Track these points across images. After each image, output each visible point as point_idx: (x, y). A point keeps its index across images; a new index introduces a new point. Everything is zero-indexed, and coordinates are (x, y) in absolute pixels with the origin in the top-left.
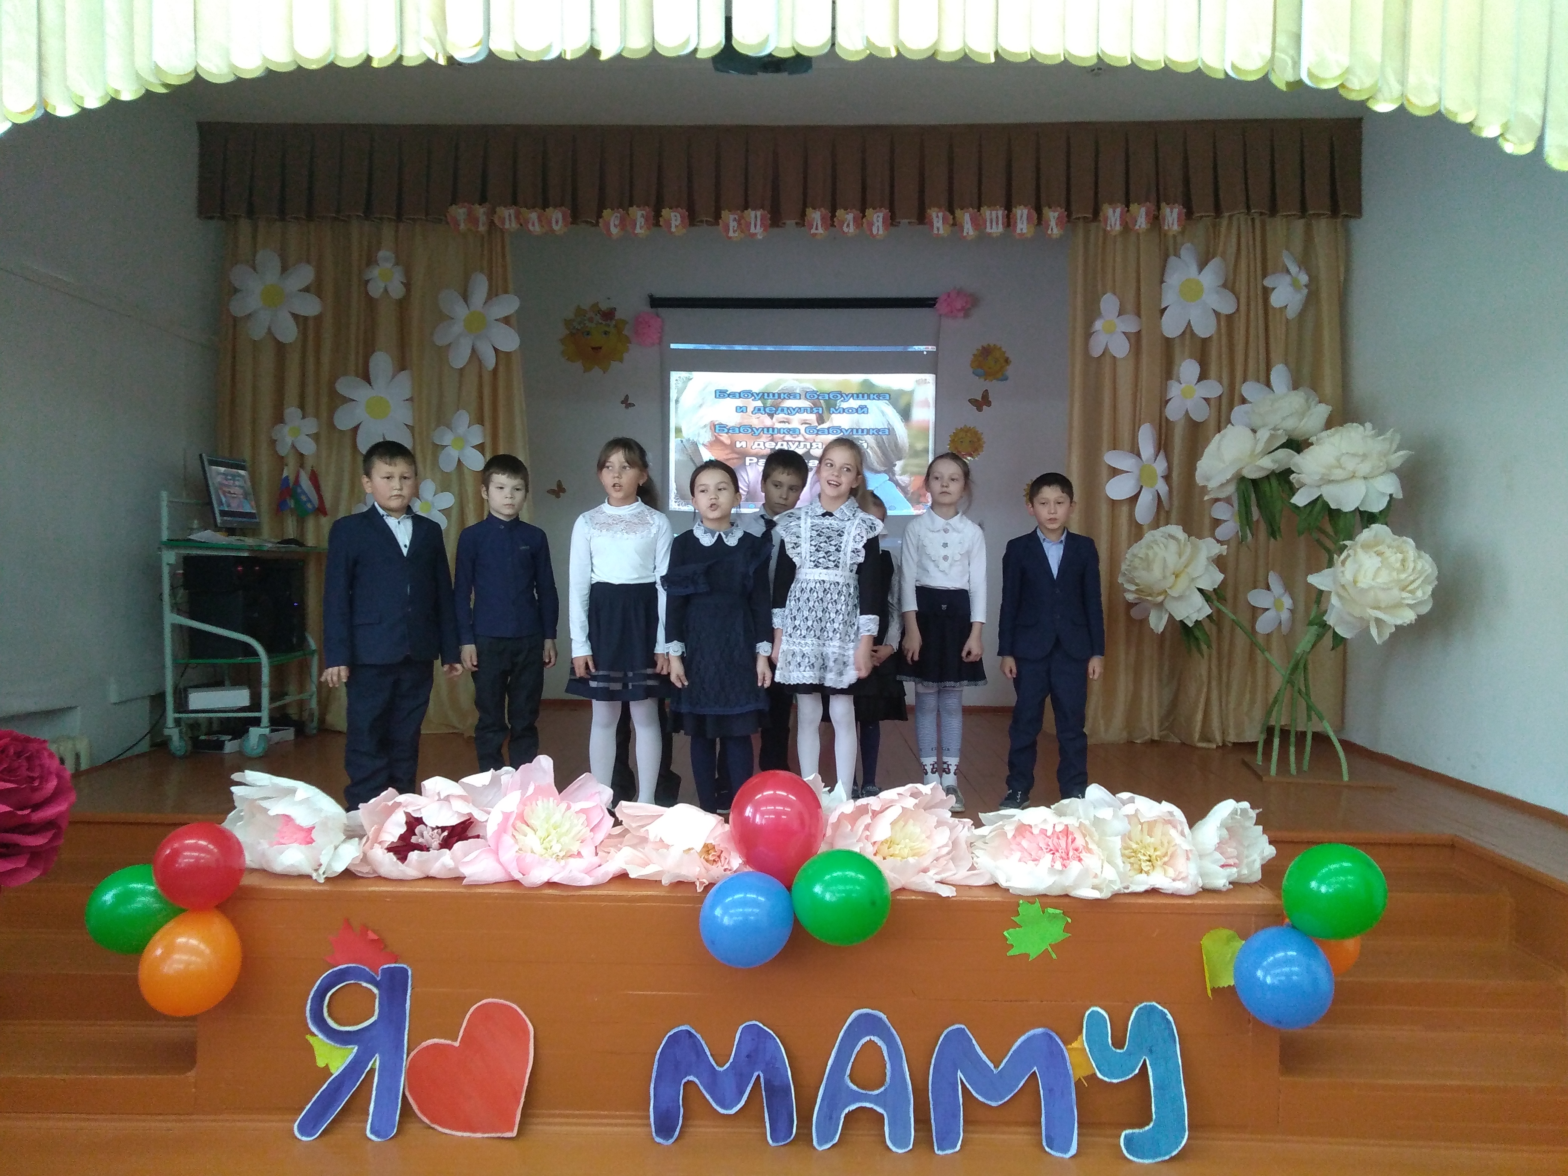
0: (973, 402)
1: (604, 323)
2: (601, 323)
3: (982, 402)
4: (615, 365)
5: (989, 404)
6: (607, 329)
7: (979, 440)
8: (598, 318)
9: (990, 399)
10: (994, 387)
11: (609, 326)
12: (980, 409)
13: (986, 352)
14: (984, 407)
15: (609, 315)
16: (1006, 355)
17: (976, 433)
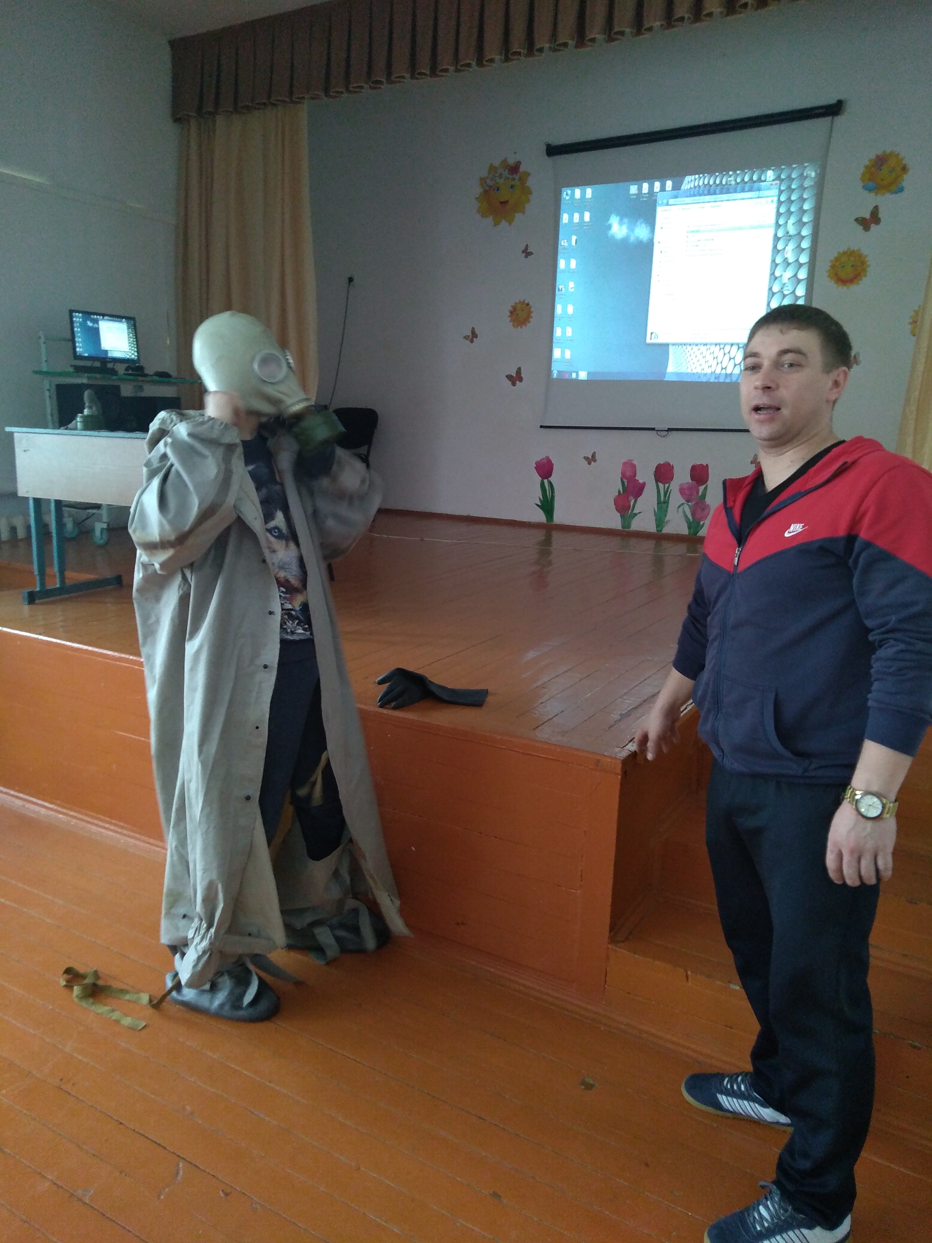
0: (861, 221)
1: (510, 177)
2: (508, 178)
3: (870, 221)
4: (518, 216)
5: (878, 222)
6: (513, 183)
7: (863, 263)
8: (506, 173)
9: (880, 216)
10: (886, 201)
11: (514, 179)
12: (867, 229)
14: (872, 225)
15: (514, 169)
17: (860, 256)
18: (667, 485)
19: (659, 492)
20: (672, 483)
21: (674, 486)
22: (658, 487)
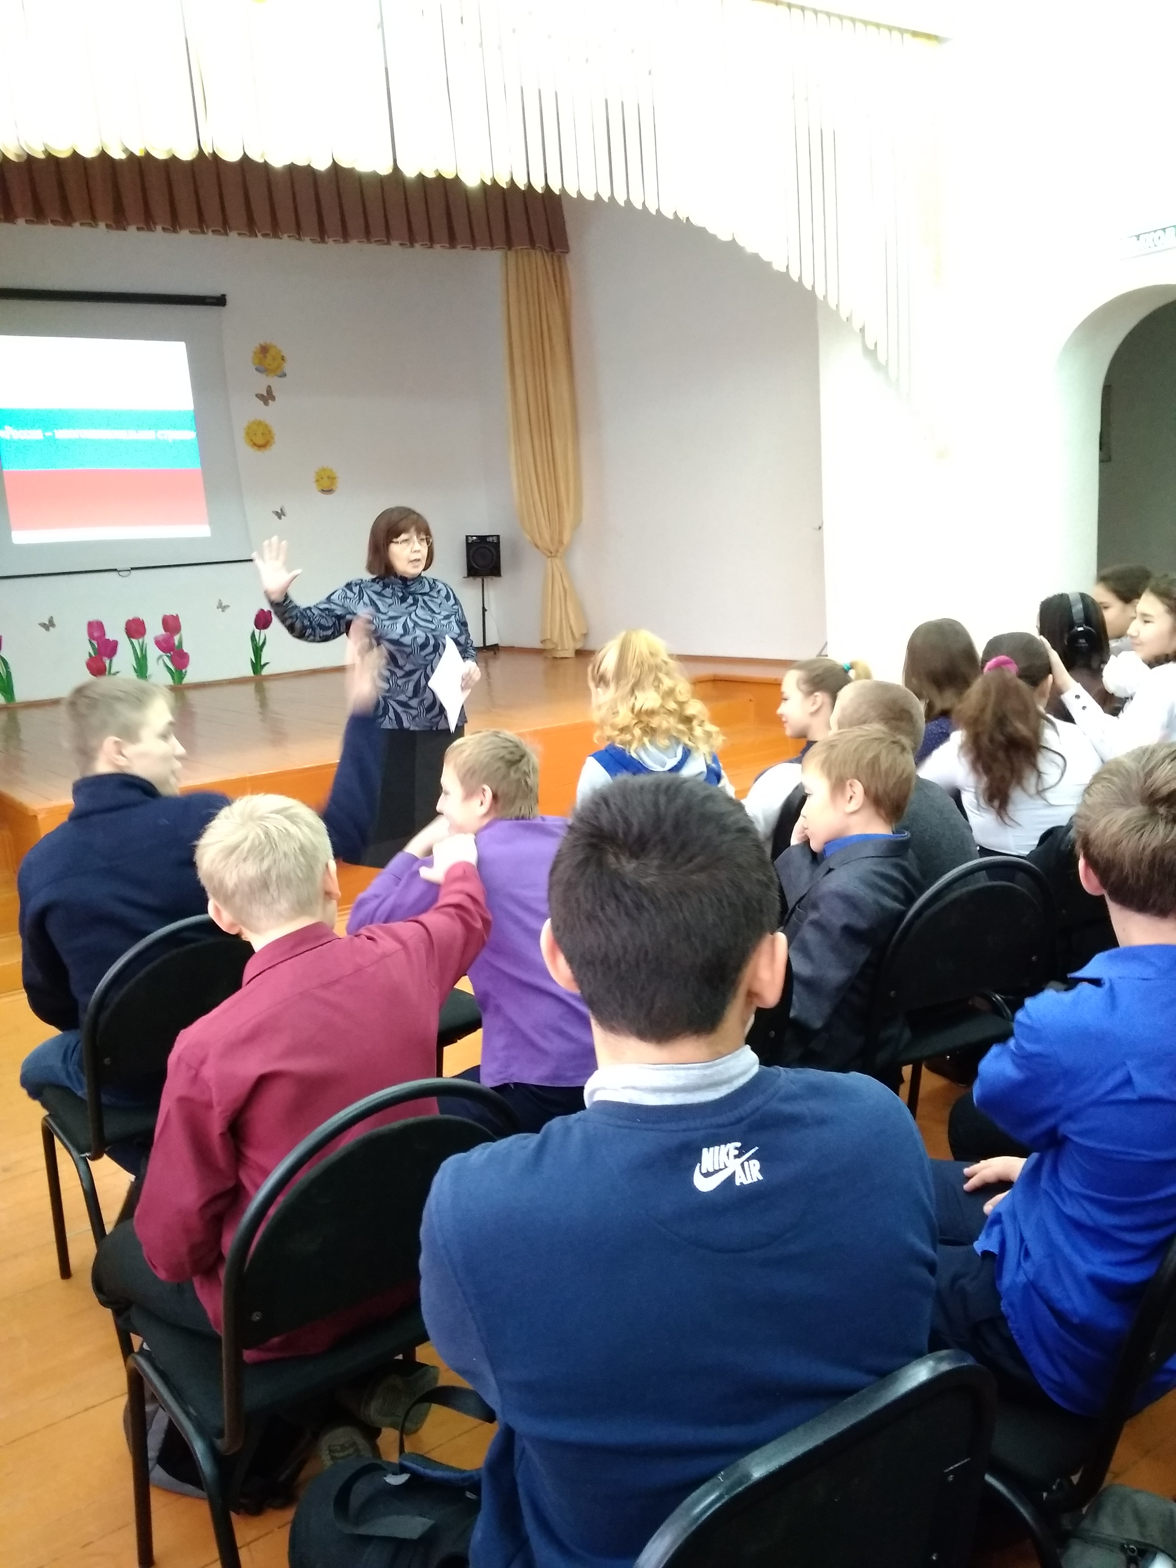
0: (260, 397)
3: (267, 397)
5: (273, 398)
7: (270, 432)
9: (274, 394)
10: (275, 383)
12: (266, 403)
13: (264, 350)
14: (270, 401)
16: (284, 353)
17: (266, 426)
18: (141, 641)
19: (134, 647)
20: (146, 637)
21: (149, 639)
22: (132, 643)
